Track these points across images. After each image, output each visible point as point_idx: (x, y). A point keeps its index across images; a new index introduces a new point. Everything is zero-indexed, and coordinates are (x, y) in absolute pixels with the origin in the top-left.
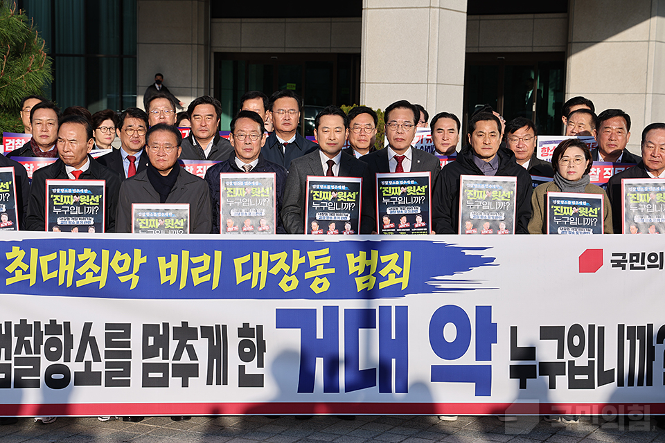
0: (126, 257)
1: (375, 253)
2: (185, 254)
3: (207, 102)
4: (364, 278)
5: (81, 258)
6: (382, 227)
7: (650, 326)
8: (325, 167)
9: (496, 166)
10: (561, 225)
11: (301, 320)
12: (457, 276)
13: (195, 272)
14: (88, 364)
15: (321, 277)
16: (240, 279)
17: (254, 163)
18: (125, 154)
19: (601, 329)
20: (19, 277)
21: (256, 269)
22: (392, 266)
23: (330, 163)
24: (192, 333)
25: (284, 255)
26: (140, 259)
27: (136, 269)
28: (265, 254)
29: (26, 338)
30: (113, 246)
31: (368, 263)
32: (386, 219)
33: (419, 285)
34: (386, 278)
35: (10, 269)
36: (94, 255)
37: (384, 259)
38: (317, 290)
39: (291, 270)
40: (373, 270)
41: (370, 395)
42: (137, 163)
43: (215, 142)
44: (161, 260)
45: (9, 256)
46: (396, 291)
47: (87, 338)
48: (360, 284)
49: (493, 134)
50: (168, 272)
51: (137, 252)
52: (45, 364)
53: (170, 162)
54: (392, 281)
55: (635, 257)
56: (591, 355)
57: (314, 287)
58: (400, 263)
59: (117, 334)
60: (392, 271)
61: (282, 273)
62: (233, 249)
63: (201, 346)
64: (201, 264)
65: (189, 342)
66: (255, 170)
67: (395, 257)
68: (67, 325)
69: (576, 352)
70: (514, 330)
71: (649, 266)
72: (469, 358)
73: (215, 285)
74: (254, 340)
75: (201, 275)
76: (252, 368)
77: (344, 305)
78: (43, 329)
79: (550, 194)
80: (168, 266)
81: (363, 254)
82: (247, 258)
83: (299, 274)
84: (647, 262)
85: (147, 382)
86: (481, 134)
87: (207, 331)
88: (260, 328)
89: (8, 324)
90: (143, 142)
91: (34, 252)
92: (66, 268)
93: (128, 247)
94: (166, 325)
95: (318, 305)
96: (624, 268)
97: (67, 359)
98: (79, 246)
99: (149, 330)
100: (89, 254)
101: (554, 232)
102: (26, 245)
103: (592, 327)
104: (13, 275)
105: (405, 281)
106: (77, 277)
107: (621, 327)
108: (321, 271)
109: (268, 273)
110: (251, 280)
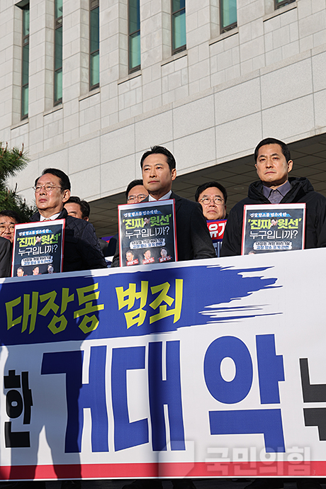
1: (145, 284)
4: (135, 313)
12: (234, 303)
15: (90, 315)
16: (11, 324)
21: (26, 311)
22: (163, 297)
25: (53, 294)
28: (35, 294)
31: (138, 295)
33: (193, 317)
34: (157, 311)
37: (154, 290)
38: (86, 330)
39: (60, 309)
40: (143, 303)
46: (168, 325)
48: (130, 319)
49: (275, 157)
54: (164, 313)
57: (83, 327)
58: (171, 293)
60: (163, 303)
61: (51, 313)
67: (166, 286)
70: (304, 363)
72: (252, 401)
74: (20, 390)
76: (17, 424)
77: (112, 344)
81: (132, 286)
82: (17, 301)
83: (68, 314)
86: (263, 158)
88: (25, 375)
95: (86, 346)
105: (177, 313)
108: (89, 308)
109: (38, 315)
110: (21, 324)
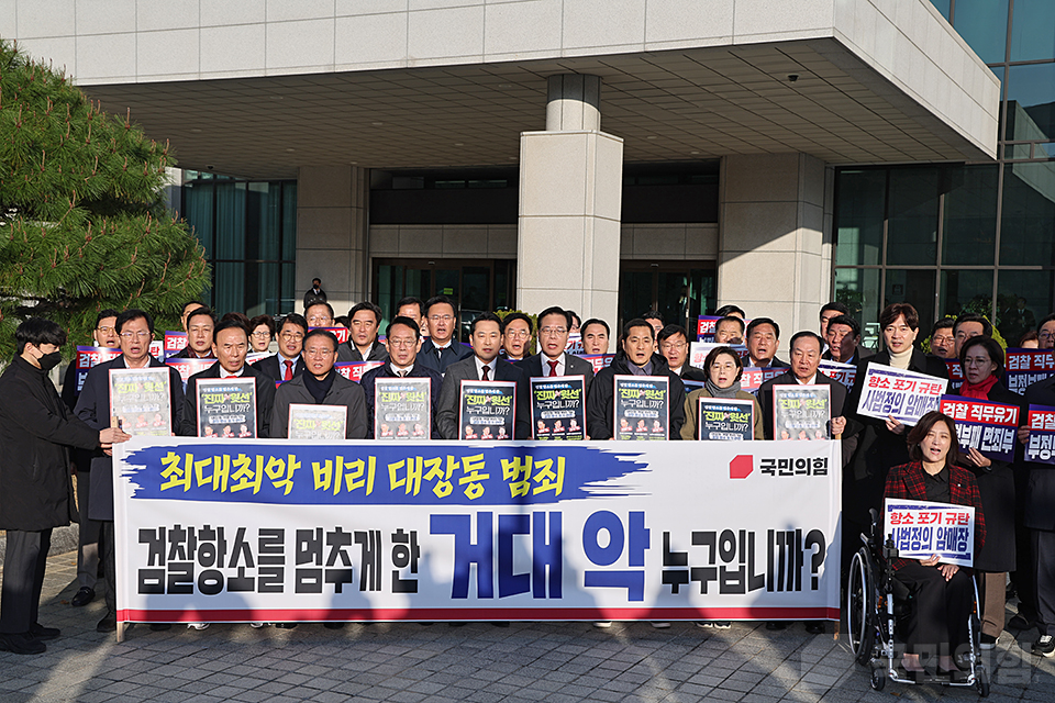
0: (281, 462)
1: (529, 459)
2: (340, 459)
3: (368, 308)
4: (518, 484)
5: (236, 463)
6: (537, 432)
7: (799, 531)
8: (481, 373)
9: (650, 371)
10: (713, 430)
11: (456, 526)
12: (610, 482)
13: (349, 478)
14: (241, 570)
15: (475, 483)
16: (394, 485)
17: (409, 369)
18: (282, 359)
19: (752, 535)
20: (174, 482)
21: (410, 475)
22: (546, 472)
23: (486, 369)
24: (346, 539)
25: (438, 461)
26: (293, 465)
27: (290, 475)
28: (419, 459)
29: (180, 544)
30: (268, 452)
31: (522, 469)
32: (540, 423)
33: (573, 491)
34: (541, 484)
35: (165, 474)
36: (249, 460)
37: (538, 465)
38: (472, 496)
39: (445, 476)
40: (527, 476)
41: (525, 600)
42: (293, 367)
43: (374, 348)
44: (316, 465)
45: (164, 461)
46: (550, 497)
47: (240, 543)
48: (514, 490)
49: (646, 340)
50: (322, 477)
51: (292, 458)
52: (198, 570)
53: (326, 367)
54: (546, 486)
55: (784, 463)
56: (742, 560)
57: (468, 493)
58: (554, 469)
59: (270, 539)
60: (546, 477)
61: (436, 479)
62: (388, 455)
63: (355, 551)
64: (356, 469)
65: (342, 548)
66: (410, 375)
67: (549, 462)
68: (221, 530)
69: (727, 557)
70: (666, 535)
71: (797, 472)
72: (622, 564)
73: (369, 490)
74: (408, 546)
75: (355, 481)
76: (404, 573)
77: (499, 510)
78: (196, 534)
79: (702, 400)
80: (323, 471)
81: (517, 460)
82: (402, 464)
83: (454, 480)
84: (795, 468)
85: (300, 588)
86: (635, 339)
87: (361, 537)
88: (414, 534)
89: (162, 530)
90: (299, 348)
91: (189, 457)
92: (221, 474)
93: (282, 453)
94: (320, 530)
95: (472, 511)
96: (773, 474)
97: (221, 565)
98: (234, 451)
99: (302, 535)
100: (243, 459)
101: (706, 438)
102: (181, 451)
103: (742, 533)
104: (168, 480)
105: (559, 487)
106: (231, 482)
107: (771, 532)
108: (475, 477)
109: (422, 479)
110: (405, 486)
